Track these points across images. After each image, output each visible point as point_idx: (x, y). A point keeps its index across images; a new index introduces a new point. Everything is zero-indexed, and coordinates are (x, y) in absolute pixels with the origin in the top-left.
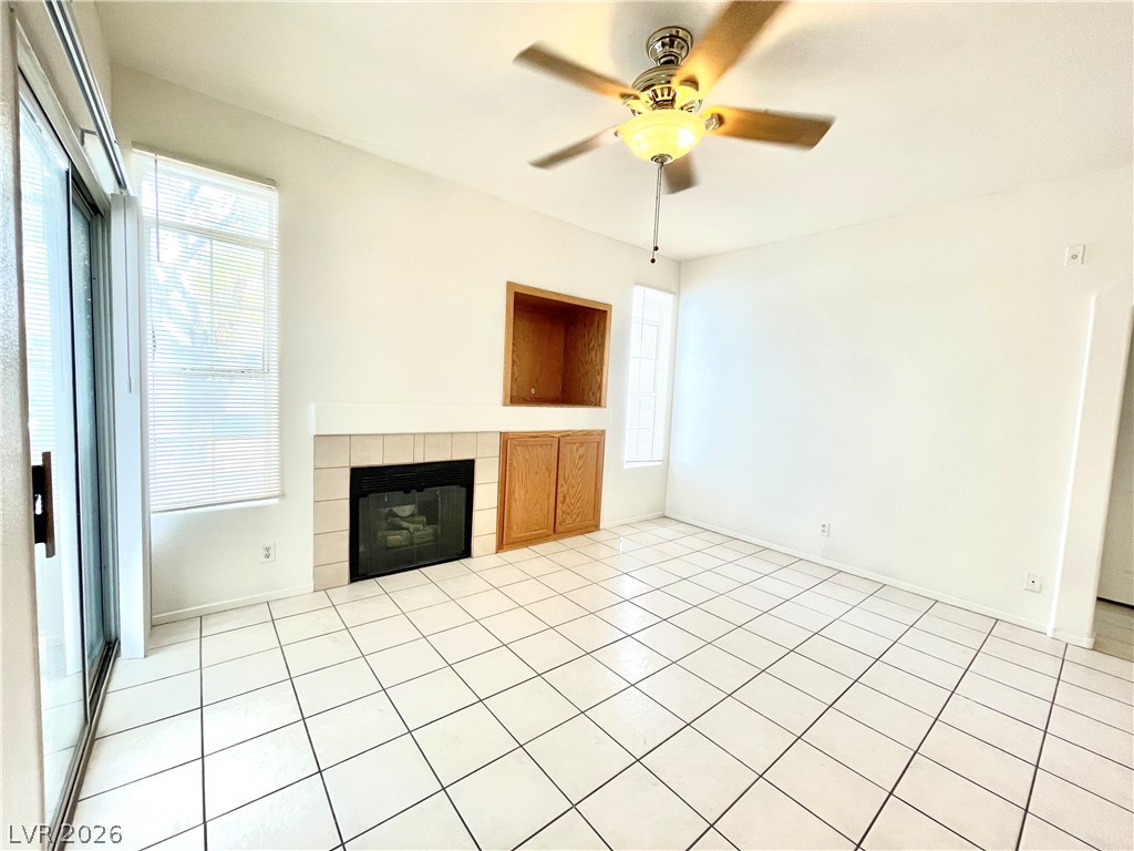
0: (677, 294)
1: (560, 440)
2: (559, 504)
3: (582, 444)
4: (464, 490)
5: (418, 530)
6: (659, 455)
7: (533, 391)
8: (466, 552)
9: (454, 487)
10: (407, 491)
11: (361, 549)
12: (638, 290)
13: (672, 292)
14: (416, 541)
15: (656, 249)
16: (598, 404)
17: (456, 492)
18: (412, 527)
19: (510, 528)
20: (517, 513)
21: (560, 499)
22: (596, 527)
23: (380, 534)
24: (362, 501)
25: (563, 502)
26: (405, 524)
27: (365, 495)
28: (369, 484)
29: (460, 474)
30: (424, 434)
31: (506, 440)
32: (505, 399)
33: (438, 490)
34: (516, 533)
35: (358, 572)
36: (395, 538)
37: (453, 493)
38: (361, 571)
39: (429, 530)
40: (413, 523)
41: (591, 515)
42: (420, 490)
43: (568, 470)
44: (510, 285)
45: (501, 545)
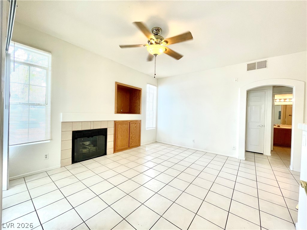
0: (157, 86)
1: (130, 123)
2: (130, 140)
3: (135, 124)
4: (104, 137)
5: (92, 148)
6: (154, 126)
7: (122, 110)
8: (105, 154)
9: (102, 136)
10: (88, 137)
11: (75, 154)
12: (148, 85)
13: (156, 86)
14: (91, 151)
15: (155, 74)
16: (139, 113)
17: (102, 137)
18: (89, 147)
19: (117, 146)
20: (119, 143)
21: (130, 138)
22: (140, 145)
23: (80, 150)
24: (75, 140)
25: (131, 139)
26: (87, 147)
27: (76, 139)
28: (77, 136)
29: (103, 132)
30: (93, 121)
31: (116, 123)
32: (115, 112)
33: (97, 137)
34: (118, 148)
35: (74, 161)
36: (85, 151)
37: (101, 138)
38: (75, 160)
39: (95, 148)
40: (90, 146)
41: (138, 142)
42: (92, 137)
43: (132, 130)
44: (116, 83)
45: (115, 151)
